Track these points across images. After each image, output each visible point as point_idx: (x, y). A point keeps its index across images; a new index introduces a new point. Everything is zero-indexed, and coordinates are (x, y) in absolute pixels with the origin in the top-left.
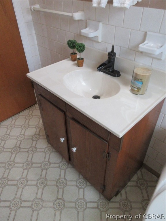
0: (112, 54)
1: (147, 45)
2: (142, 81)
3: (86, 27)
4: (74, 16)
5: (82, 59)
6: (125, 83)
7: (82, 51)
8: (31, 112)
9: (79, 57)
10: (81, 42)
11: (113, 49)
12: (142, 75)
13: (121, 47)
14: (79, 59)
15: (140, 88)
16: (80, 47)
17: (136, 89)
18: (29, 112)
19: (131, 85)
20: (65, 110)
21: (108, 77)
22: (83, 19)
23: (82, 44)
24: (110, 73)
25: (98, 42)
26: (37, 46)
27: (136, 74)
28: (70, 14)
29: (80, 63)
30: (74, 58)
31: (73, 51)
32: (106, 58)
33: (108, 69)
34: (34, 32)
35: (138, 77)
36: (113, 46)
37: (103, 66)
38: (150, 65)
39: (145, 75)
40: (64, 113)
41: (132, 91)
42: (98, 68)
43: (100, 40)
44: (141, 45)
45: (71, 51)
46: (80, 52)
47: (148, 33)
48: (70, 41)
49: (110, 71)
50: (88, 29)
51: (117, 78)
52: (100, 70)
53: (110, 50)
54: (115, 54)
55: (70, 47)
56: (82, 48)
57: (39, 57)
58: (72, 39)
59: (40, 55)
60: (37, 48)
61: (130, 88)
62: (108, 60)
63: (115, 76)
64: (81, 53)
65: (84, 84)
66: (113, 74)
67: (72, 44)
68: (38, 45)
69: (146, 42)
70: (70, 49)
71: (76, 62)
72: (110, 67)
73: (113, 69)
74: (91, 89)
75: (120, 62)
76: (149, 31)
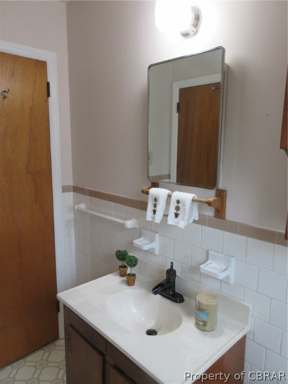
0: (171, 273)
1: (211, 265)
2: (207, 312)
3: (140, 237)
4: (126, 224)
5: (134, 275)
6: (189, 314)
7: (135, 265)
8: (47, 354)
9: (130, 272)
10: (133, 255)
11: (172, 266)
12: (207, 305)
13: (182, 263)
14: (129, 275)
15: (207, 322)
16: (131, 260)
17: (201, 323)
18: (44, 354)
19: (196, 317)
20: (105, 352)
21: (167, 302)
22: (137, 226)
23: (133, 257)
24: (170, 297)
25: (155, 255)
26: (74, 250)
27: (199, 303)
28: (121, 221)
29: (130, 280)
30: (123, 273)
31: (123, 264)
32: (164, 277)
33: (167, 291)
34: (73, 232)
35: (202, 307)
36: (172, 263)
37: (160, 288)
38: (219, 289)
39: (210, 304)
40: (104, 357)
41: (197, 325)
42: (153, 290)
43: (157, 252)
44: (202, 266)
45: (120, 263)
46: (130, 267)
47: (210, 252)
48: (119, 251)
49: (169, 295)
50: (142, 239)
51: (178, 304)
52: (156, 293)
53: (169, 267)
54: (175, 272)
55: (119, 259)
56: (133, 262)
57: (75, 264)
58: (122, 249)
59: (76, 262)
60: (74, 253)
61: (194, 321)
62: (166, 279)
63: (176, 302)
64: (133, 268)
65: (134, 310)
66: (173, 298)
67: (121, 255)
68: (75, 248)
69: (209, 261)
70: (119, 261)
71: (125, 278)
72: (169, 288)
73: (174, 290)
74: (143, 319)
75: (183, 282)
76: (211, 250)
